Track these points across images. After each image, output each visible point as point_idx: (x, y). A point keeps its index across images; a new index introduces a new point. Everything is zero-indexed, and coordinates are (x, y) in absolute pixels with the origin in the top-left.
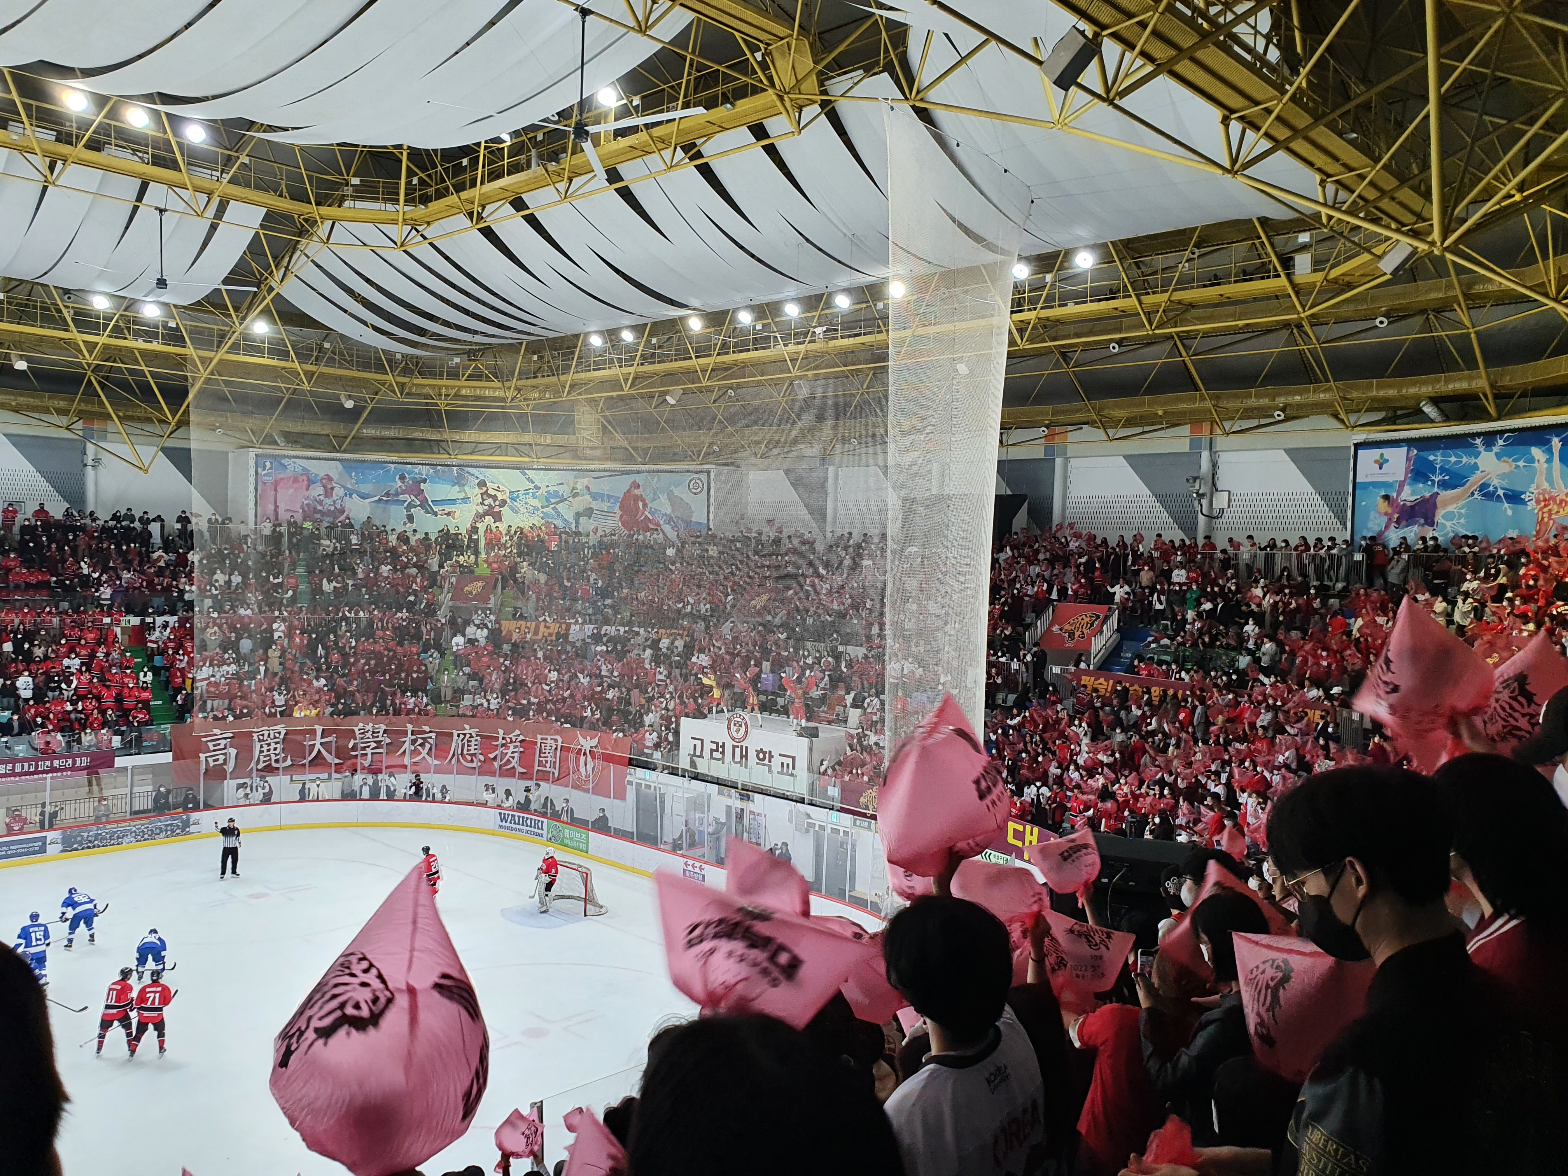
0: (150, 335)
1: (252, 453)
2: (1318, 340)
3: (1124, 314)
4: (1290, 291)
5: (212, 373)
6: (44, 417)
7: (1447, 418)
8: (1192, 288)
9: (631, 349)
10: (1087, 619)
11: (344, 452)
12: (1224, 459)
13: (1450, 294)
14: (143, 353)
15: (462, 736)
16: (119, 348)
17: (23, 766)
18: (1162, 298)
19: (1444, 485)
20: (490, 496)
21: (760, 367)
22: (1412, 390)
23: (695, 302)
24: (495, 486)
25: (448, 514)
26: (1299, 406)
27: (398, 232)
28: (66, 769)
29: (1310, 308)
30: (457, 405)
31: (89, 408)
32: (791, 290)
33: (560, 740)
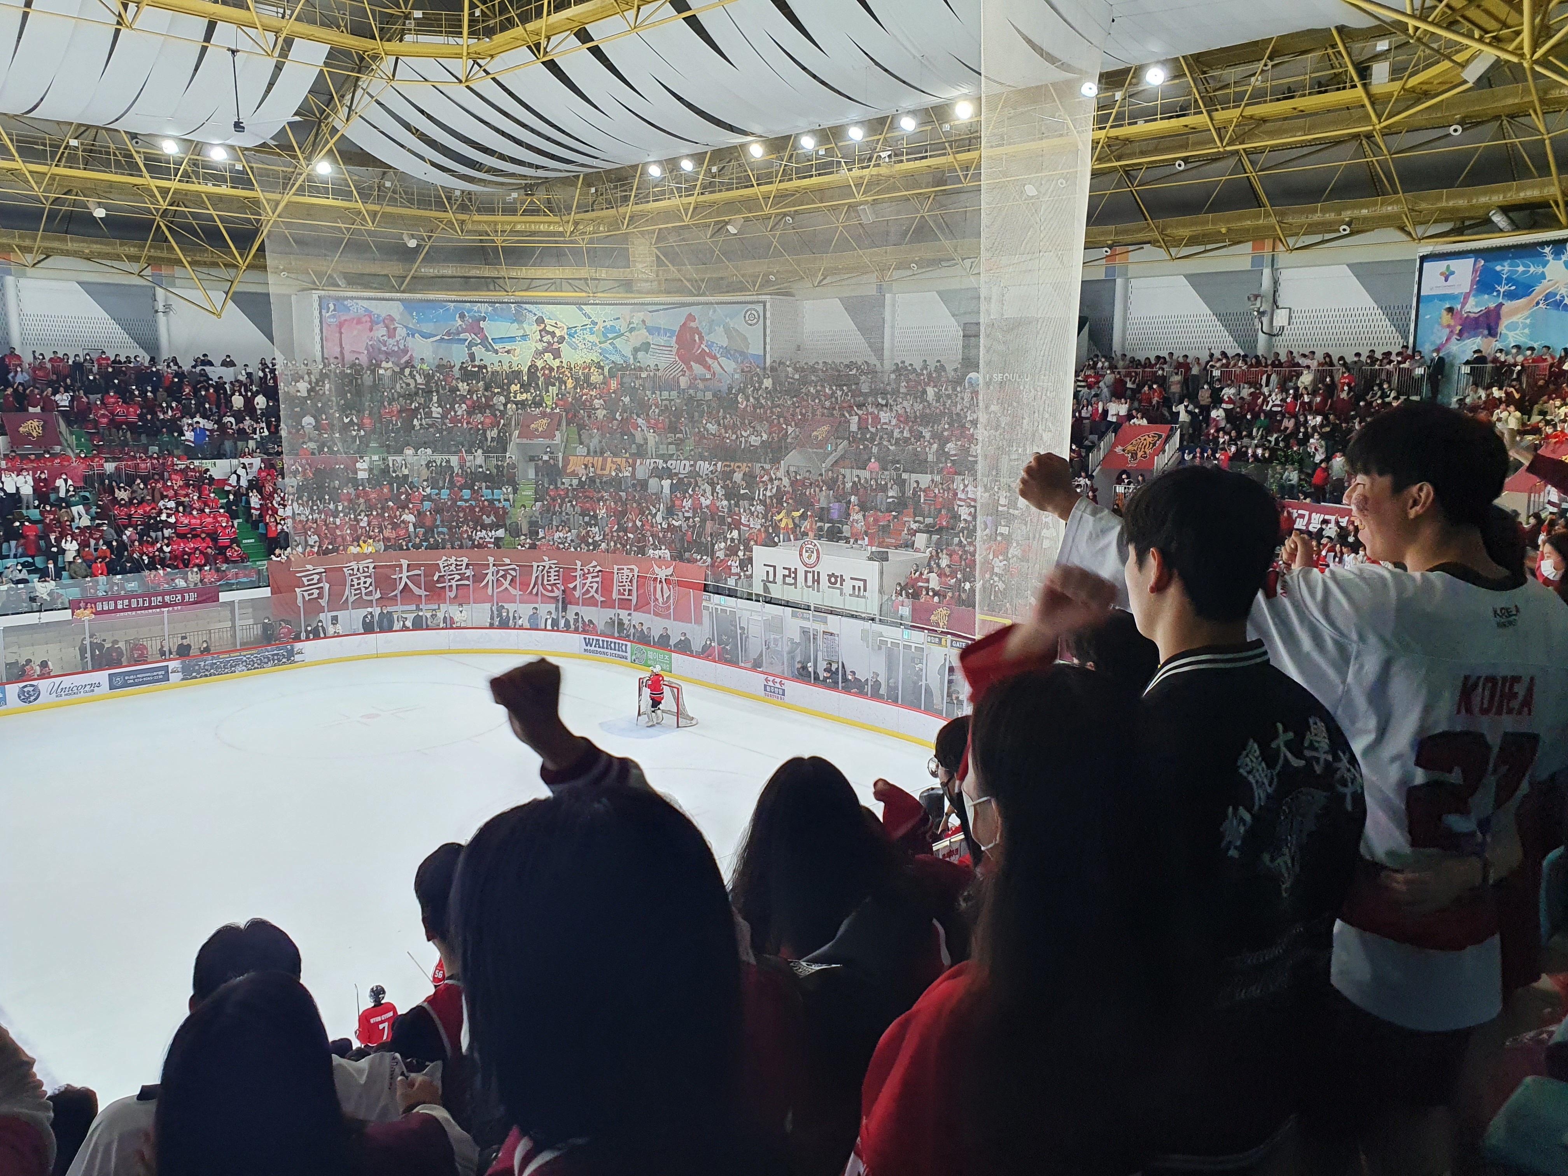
0: (218, 179)
1: (315, 295)
2: (1389, 151)
3: (1194, 130)
4: (1367, 102)
5: (279, 216)
6: (115, 264)
7: (1517, 227)
8: (1265, 102)
9: (691, 179)
10: (1150, 440)
11: (403, 292)
12: (1285, 275)
13: (1526, 99)
14: (210, 196)
15: (541, 568)
16: (187, 193)
17: (138, 601)
18: (1233, 114)
19: (1511, 296)
20: (548, 333)
21: (821, 193)
22: (1483, 200)
23: (757, 129)
24: (553, 322)
25: (508, 352)
26: (1365, 219)
27: (460, 67)
28: (176, 604)
29: (1386, 120)
30: (512, 241)
31: (159, 254)
32: (856, 113)
33: (636, 570)
